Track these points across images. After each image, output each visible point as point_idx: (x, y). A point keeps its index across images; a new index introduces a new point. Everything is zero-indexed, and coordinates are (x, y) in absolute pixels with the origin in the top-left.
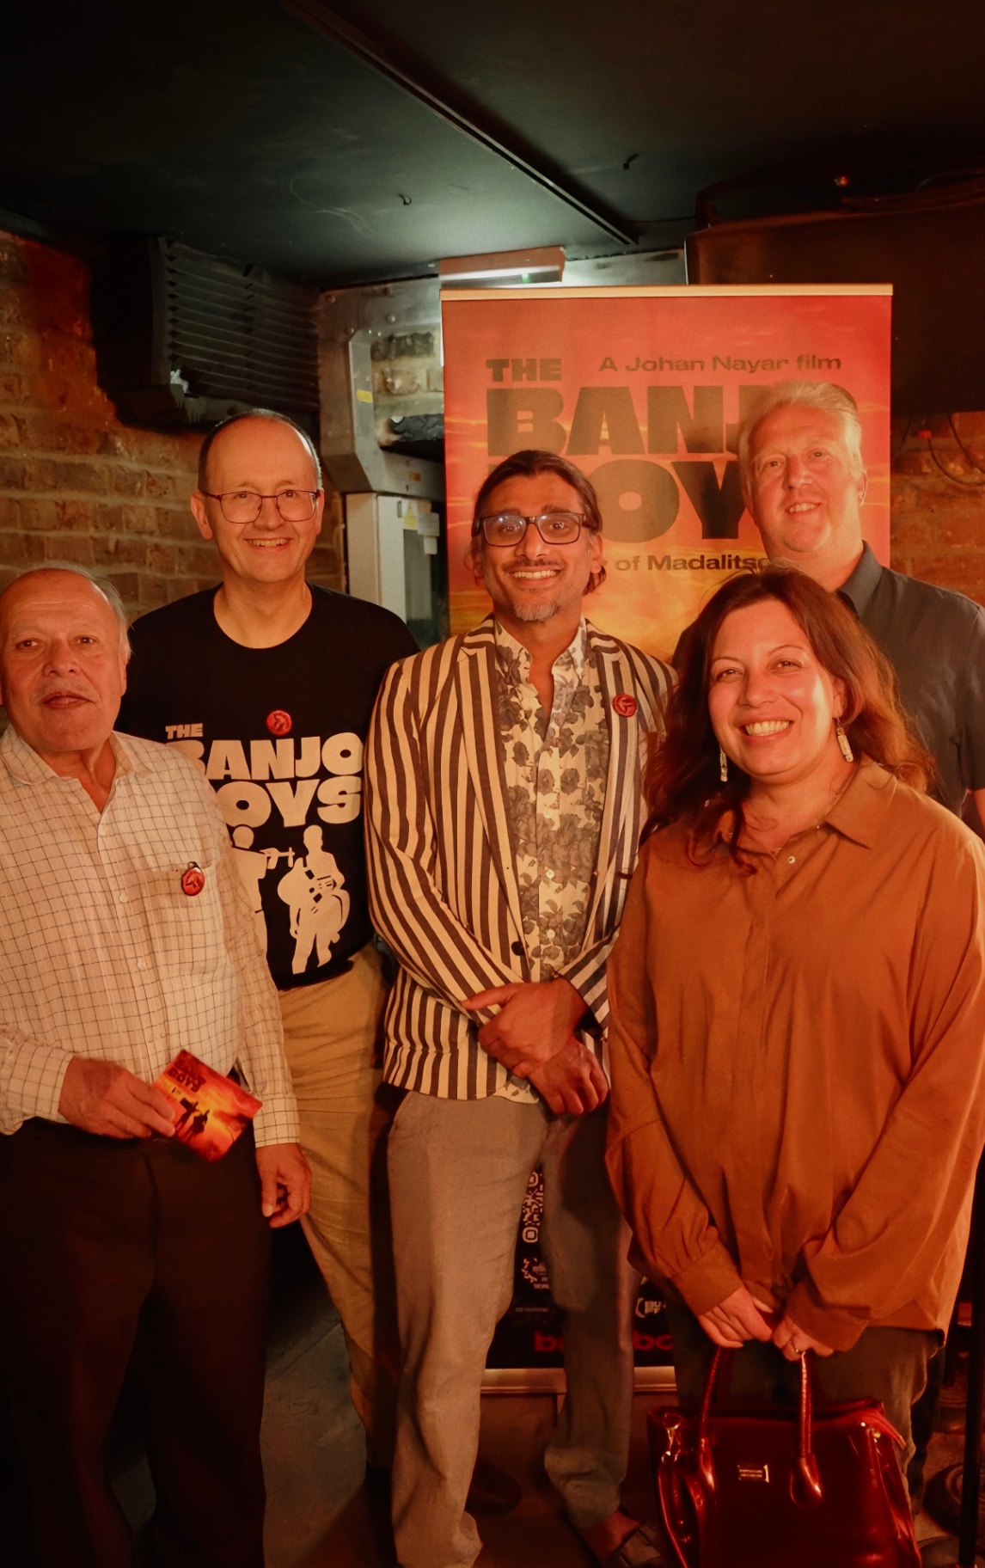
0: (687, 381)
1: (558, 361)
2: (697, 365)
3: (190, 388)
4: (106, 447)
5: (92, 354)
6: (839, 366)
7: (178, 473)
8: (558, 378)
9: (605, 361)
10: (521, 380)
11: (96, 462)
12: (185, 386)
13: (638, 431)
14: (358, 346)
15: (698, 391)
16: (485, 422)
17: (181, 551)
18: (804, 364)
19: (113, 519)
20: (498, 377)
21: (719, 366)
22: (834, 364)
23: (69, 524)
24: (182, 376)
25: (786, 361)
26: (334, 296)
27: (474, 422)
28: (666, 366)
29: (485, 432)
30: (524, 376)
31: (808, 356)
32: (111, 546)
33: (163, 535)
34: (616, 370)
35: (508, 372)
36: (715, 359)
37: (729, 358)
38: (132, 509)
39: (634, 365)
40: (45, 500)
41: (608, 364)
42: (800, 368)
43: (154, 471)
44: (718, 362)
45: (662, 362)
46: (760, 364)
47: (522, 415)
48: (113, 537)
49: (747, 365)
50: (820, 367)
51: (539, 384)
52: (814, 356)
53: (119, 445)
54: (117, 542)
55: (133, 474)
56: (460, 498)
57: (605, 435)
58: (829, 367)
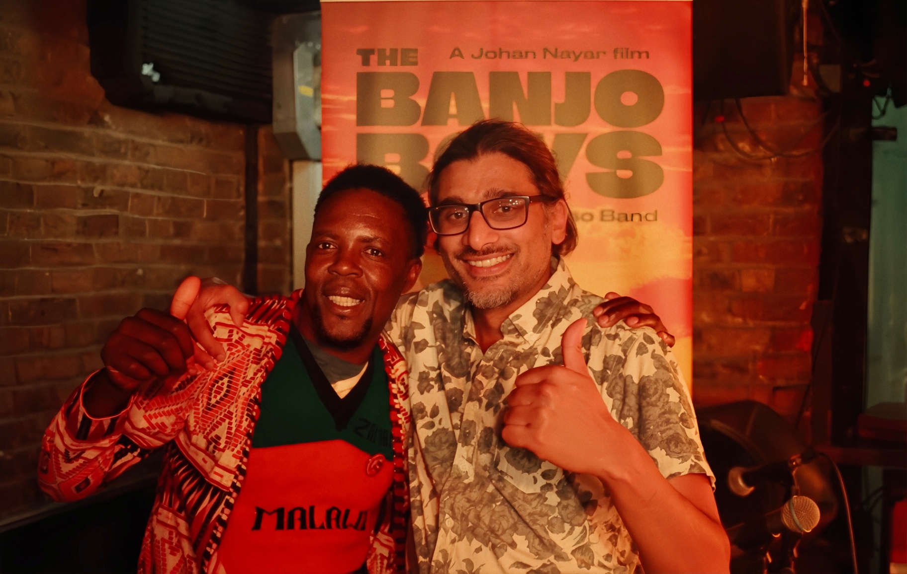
0: (524, 67)
1: (416, 51)
2: (531, 55)
3: (161, 78)
4: (96, 120)
5: (87, 51)
6: (648, 57)
7: (160, 142)
8: (416, 64)
9: (454, 50)
10: (385, 64)
11: (87, 131)
12: (156, 77)
13: (481, 108)
14: (302, 55)
15: (531, 75)
16: (354, 98)
17: (159, 198)
18: (619, 55)
19: (99, 174)
20: (366, 62)
21: (548, 56)
22: (644, 55)
23: (59, 176)
24: (155, 69)
25: (605, 53)
26: (285, 19)
27: (346, 99)
28: (504, 55)
29: (354, 107)
30: (388, 62)
31: (622, 49)
32: (96, 195)
33: (144, 187)
34: (462, 56)
35: (374, 58)
36: (546, 50)
37: (556, 50)
38: (116, 166)
39: (477, 54)
40: (38, 158)
41: (457, 53)
42: (615, 57)
43: (139, 140)
44: (547, 53)
45: (501, 53)
46: (582, 55)
47: (387, 93)
48: (98, 188)
49: (572, 55)
50: (632, 57)
51: (400, 69)
52: (628, 49)
53: (107, 118)
54: (102, 191)
55: (120, 142)
56: (331, 160)
57: (453, 110)
58: (640, 57)
